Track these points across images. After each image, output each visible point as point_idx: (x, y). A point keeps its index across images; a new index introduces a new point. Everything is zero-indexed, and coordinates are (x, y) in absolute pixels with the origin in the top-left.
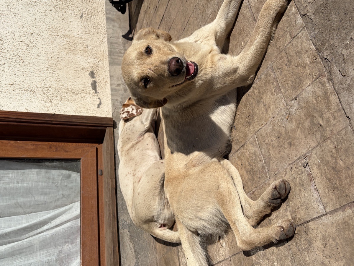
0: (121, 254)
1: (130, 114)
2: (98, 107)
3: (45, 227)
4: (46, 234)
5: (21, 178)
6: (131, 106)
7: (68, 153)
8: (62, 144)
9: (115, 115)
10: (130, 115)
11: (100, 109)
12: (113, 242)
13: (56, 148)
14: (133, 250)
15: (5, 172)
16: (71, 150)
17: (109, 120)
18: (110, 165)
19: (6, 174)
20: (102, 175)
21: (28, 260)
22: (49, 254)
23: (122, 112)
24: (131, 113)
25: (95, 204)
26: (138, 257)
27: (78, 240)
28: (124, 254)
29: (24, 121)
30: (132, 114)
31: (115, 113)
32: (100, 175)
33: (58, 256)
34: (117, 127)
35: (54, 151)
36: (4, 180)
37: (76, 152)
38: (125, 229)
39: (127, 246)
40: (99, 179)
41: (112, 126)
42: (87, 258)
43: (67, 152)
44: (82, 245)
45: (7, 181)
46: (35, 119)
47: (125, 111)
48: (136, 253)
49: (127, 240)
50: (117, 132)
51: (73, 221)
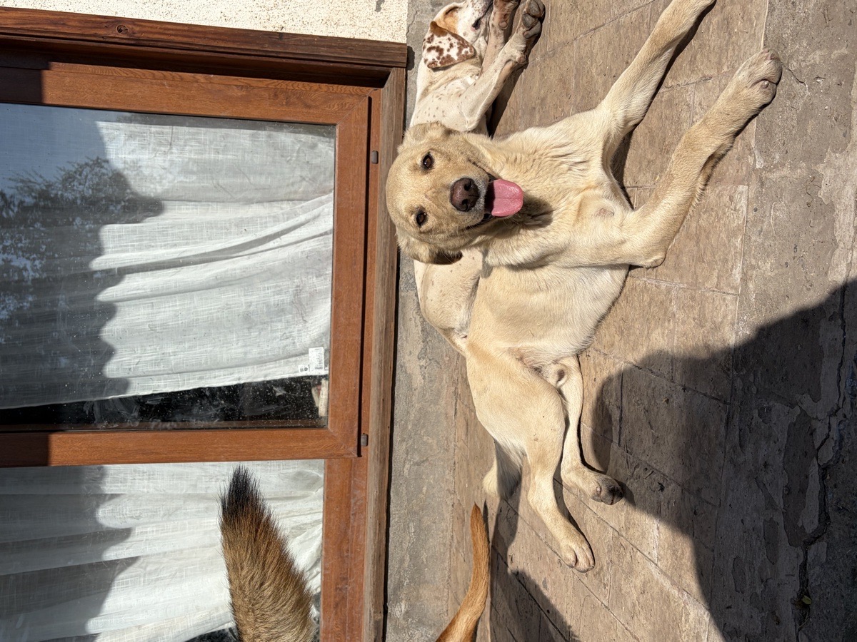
0: (399, 333)
1: (443, 58)
2: (378, 9)
3: (271, 244)
4: (270, 256)
5: (223, 144)
7: (311, 111)
9: (413, 33)
11: (381, 15)
12: (387, 314)
13: (287, 98)
14: (420, 328)
15: (192, 130)
16: (317, 103)
17: (398, 52)
19: (193, 134)
20: (377, 163)
21: (245, 295)
22: (278, 289)
23: (428, 45)
24: (445, 53)
25: (361, 225)
26: (428, 340)
28: (404, 334)
29: (221, 50)
30: (449, 56)
31: (415, 26)
32: (373, 163)
33: (294, 297)
34: (415, 65)
35: (282, 105)
36: (192, 146)
37: (327, 109)
38: (410, 291)
39: (410, 320)
40: (370, 171)
41: (405, 65)
42: (342, 320)
43: (309, 107)
44: (334, 299)
45: (197, 148)
46: (243, 47)
47: (434, 44)
48: (425, 333)
49: (411, 309)
50: (413, 79)
51: (321, 238)
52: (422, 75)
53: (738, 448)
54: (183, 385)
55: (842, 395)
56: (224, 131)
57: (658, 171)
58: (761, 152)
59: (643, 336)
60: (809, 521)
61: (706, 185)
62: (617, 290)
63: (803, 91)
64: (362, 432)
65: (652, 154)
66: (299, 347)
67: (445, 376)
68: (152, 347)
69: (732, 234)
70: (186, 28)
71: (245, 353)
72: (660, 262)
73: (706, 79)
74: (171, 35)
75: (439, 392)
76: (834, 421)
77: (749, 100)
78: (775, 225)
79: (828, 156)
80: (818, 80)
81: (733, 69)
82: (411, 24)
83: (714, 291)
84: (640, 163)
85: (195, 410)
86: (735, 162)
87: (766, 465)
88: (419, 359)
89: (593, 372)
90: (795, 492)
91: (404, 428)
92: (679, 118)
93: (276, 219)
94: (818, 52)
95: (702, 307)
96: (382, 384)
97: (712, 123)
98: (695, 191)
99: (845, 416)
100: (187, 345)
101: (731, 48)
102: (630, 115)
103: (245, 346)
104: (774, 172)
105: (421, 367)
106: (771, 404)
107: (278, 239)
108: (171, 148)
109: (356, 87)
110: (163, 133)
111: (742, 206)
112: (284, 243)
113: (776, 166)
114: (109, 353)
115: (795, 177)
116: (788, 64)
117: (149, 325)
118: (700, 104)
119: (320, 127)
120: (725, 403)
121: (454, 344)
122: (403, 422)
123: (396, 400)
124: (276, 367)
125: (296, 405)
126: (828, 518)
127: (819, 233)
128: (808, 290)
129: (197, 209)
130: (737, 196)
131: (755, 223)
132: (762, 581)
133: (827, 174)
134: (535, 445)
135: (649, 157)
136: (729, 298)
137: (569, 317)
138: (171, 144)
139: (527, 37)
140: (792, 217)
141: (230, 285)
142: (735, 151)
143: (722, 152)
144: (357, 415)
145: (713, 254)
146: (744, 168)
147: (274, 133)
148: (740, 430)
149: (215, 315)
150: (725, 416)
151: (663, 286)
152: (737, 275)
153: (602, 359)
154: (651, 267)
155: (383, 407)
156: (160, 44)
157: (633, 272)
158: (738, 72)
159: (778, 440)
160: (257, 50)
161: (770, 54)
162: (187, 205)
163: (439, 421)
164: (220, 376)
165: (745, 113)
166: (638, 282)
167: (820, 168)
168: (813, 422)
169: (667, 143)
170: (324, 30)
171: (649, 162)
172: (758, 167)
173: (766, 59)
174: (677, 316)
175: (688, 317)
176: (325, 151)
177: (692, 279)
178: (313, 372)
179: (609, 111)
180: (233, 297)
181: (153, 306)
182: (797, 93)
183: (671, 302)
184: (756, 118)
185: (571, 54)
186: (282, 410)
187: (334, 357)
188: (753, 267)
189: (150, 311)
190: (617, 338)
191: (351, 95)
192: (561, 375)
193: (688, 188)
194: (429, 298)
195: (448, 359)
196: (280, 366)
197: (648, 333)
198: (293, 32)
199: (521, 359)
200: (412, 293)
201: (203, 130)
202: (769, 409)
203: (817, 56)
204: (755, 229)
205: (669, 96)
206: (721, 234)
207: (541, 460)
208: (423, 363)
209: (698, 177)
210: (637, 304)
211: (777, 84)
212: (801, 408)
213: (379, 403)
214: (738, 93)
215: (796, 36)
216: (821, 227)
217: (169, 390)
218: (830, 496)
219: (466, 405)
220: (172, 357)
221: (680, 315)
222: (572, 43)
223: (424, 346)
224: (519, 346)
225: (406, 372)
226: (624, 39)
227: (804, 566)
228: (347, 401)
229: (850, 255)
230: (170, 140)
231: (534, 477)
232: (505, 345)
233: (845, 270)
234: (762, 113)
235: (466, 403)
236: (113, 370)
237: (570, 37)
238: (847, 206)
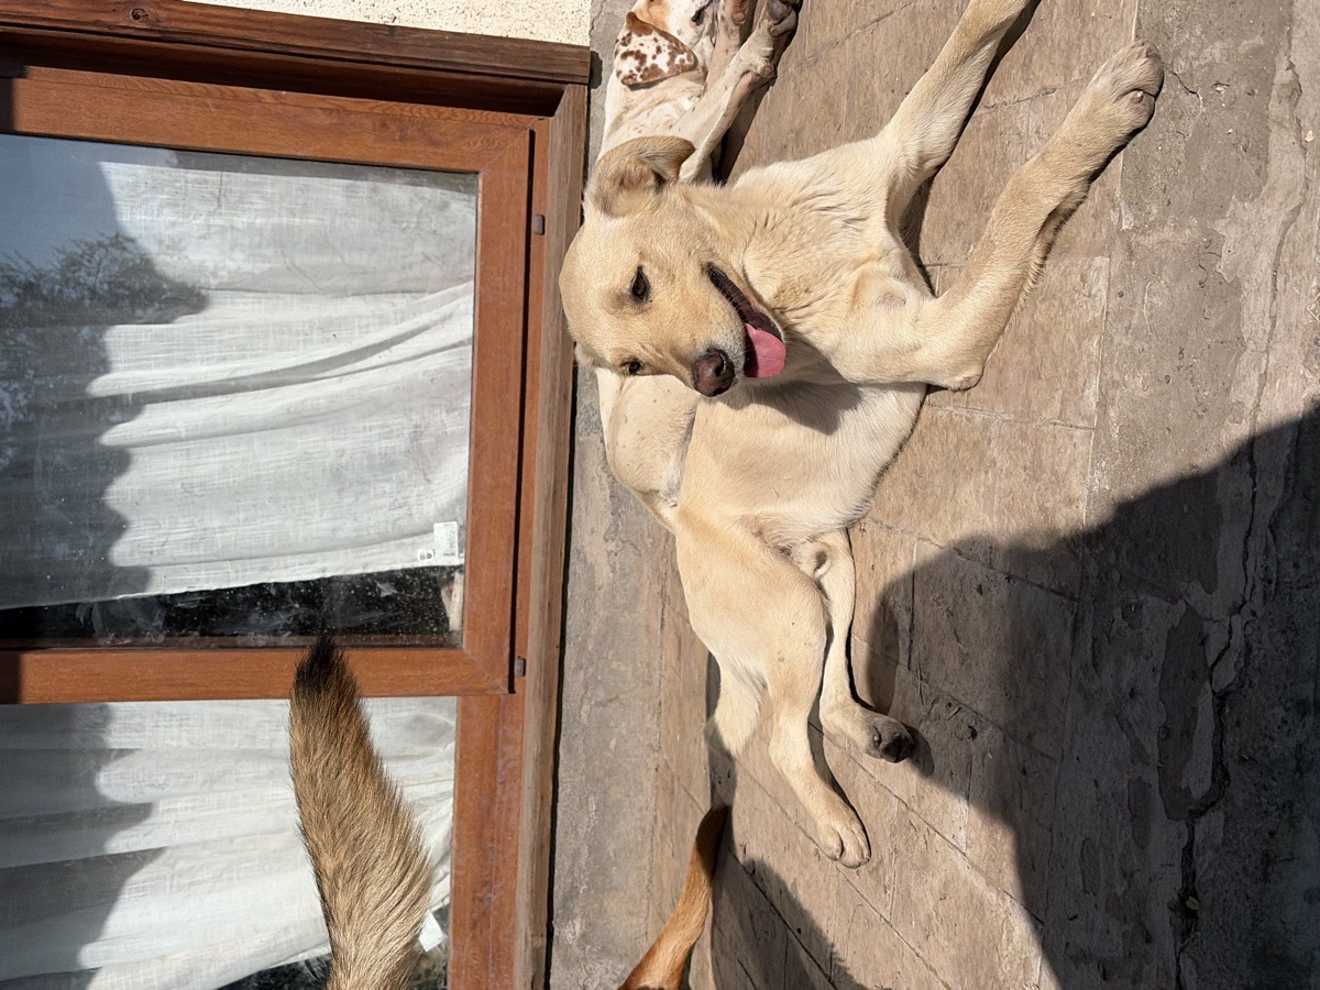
0: (574, 500)
1: (646, 69)
3: (375, 360)
4: (372, 379)
5: (301, 201)
6: (655, 34)
7: (440, 150)
8: (420, 109)
9: (600, 30)
10: (646, 74)
12: (556, 469)
13: (402, 130)
14: (608, 492)
15: (252, 178)
16: (449, 138)
17: (575, 59)
18: (567, 232)
19: (256, 184)
20: (543, 233)
21: (334, 439)
22: (386, 429)
23: (623, 49)
24: (649, 62)
25: (517, 329)
26: (620, 511)
27: (467, 403)
28: (583, 501)
30: (654, 67)
31: (603, 20)
32: (536, 233)
33: (412, 441)
34: (603, 82)
35: (395, 141)
36: (251, 203)
37: (465, 147)
38: (592, 434)
39: (593, 479)
40: (532, 246)
41: (587, 81)
42: (486, 479)
43: (435, 143)
44: (473, 446)
45: (260, 207)
46: (332, 47)
47: (631, 47)
48: (616, 500)
49: (594, 463)
50: (599, 102)
51: (454, 350)
52: (612, 95)
53: (1092, 670)
54: (236, 579)
55: (1250, 581)
56: (303, 180)
57: (973, 238)
58: (1129, 204)
59: (946, 498)
60: (1198, 780)
61: (1045, 258)
62: (907, 425)
63: (1196, 106)
64: (517, 654)
65: (962, 213)
66: (418, 521)
67: (646, 568)
68: (187, 520)
69: (1084, 333)
70: (241, 15)
71: (334, 530)
72: (974, 381)
73: (1046, 91)
74: (218, 25)
75: (637, 593)
76: (1237, 621)
77: (1113, 122)
78: (1151, 317)
79: (1232, 207)
80: (1219, 89)
81: (1087, 75)
82: (598, 16)
83: (1055, 424)
84: (945, 227)
85: (253, 618)
86: (1091, 220)
87: (1132, 694)
88: (606, 540)
89: (870, 554)
90: (1177, 735)
91: (582, 648)
92: (1005, 154)
93: (383, 321)
94: (1218, 44)
95: (1037, 450)
96: (548, 577)
97: (1054, 158)
98: (1028, 267)
99: (1254, 613)
100: (241, 516)
101: (1085, 41)
102: (927, 150)
103: (335, 519)
104: (1149, 235)
105: (609, 553)
106: (1142, 598)
107: (386, 352)
108: (219, 206)
109: (510, 115)
110: (206, 182)
111: (1099, 290)
112: (395, 359)
113: (1152, 226)
114: (118, 526)
115: (1181, 240)
116: (1172, 62)
117: (182, 484)
118: (1037, 132)
119: (453, 175)
120: (1072, 598)
121: (659, 516)
122: (580, 639)
123: (570, 604)
124: (381, 553)
125: (413, 611)
126: (1226, 776)
127: (1218, 328)
128: (1200, 417)
129: (259, 303)
130: (1092, 275)
131: (1120, 316)
132: (1125, 875)
133: (1230, 234)
134: (779, 668)
135: (958, 216)
136: (1078, 433)
137: (833, 466)
138: (219, 201)
139: (776, 34)
140: (1177, 304)
141: (311, 423)
142: (1088, 202)
143: (1070, 206)
144: (509, 629)
145: (1055, 366)
146: (1104, 230)
147: (381, 185)
148: (1095, 640)
149: (286, 469)
150: (1071, 620)
151: (978, 418)
152: (1091, 396)
153: (885, 535)
154: (959, 390)
155: (550, 615)
156: (200, 39)
157: (931, 397)
158: (1095, 78)
159: (1152, 655)
160: (353, 53)
161: (1145, 48)
162: (243, 297)
163: (635, 639)
164: (294, 565)
165: (1105, 142)
166: (940, 413)
167: (1220, 226)
168: (1206, 624)
169: (986, 194)
170: (460, 23)
171: (959, 225)
172: (1125, 227)
173: (1139, 56)
174: (998, 465)
175: (1016, 465)
176: (461, 213)
177: (1023, 405)
178: (439, 560)
179: (896, 140)
180: (314, 441)
181: (188, 454)
182: (1185, 109)
183: (989, 444)
184: (1122, 152)
185: (842, 60)
186: (391, 618)
187: (473, 537)
188: (1115, 384)
189: (185, 462)
190: (907, 501)
191: (503, 126)
192: (821, 559)
193: (1016, 263)
194: (620, 444)
195: (651, 540)
196: (388, 552)
197: (954, 493)
198: (412, 26)
199: (759, 534)
200: (595, 438)
201: (270, 178)
202: (1139, 607)
203: (1216, 51)
204: (1120, 325)
205: (989, 121)
206: (1067, 335)
207: (789, 691)
208: (612, 546)
209: (1033, 246)
210: (938, 448)
211: (1156, 96)
212: (1187, 604)
213: (542, 608)
214: (1095, 110)
215: (1186, 19)
216: (1221, 318)
217: (213, 587)
218: (1229, 739)
219: (678, 613)
220: (218, 535)
221: (1003, 463)
222: (843, 43)
223: (615, 521)
224: (757, 511)
225: (585, 560)
226: (922, 34)
227: (1188, 851)
228: (493, 606)
229: (1264, 362)
230: (217, 194)
231: (778, 719)
232: (736, 511)
233: (1257, 385)
234: (1131, 142)
235: (677, 610)
236: (124, 553)
237: (839, 34)
238: (1261, 285)
